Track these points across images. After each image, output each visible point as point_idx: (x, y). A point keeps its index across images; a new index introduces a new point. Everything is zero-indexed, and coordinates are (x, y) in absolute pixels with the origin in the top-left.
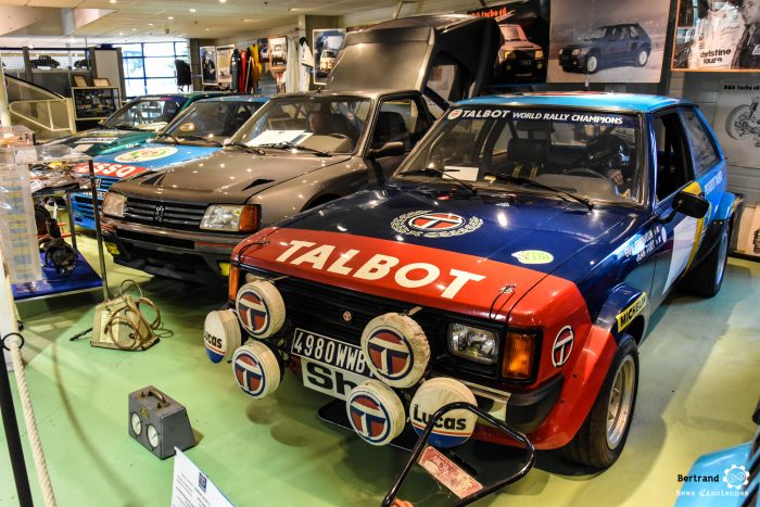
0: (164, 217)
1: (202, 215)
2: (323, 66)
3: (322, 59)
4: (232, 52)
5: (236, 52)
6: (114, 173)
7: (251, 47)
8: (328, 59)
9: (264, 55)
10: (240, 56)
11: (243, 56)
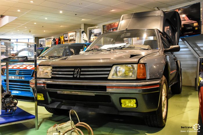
0: (80, 75)
1: (110, 71)
2: (92, 40)
3: (92, 37)
4: (52, 39)
5: (54, 40)
6: (26, 68)
7: (61, 37)
8: (94, 37)
9: (66, 39)
10: (56, 40)
11: (57, 40)
